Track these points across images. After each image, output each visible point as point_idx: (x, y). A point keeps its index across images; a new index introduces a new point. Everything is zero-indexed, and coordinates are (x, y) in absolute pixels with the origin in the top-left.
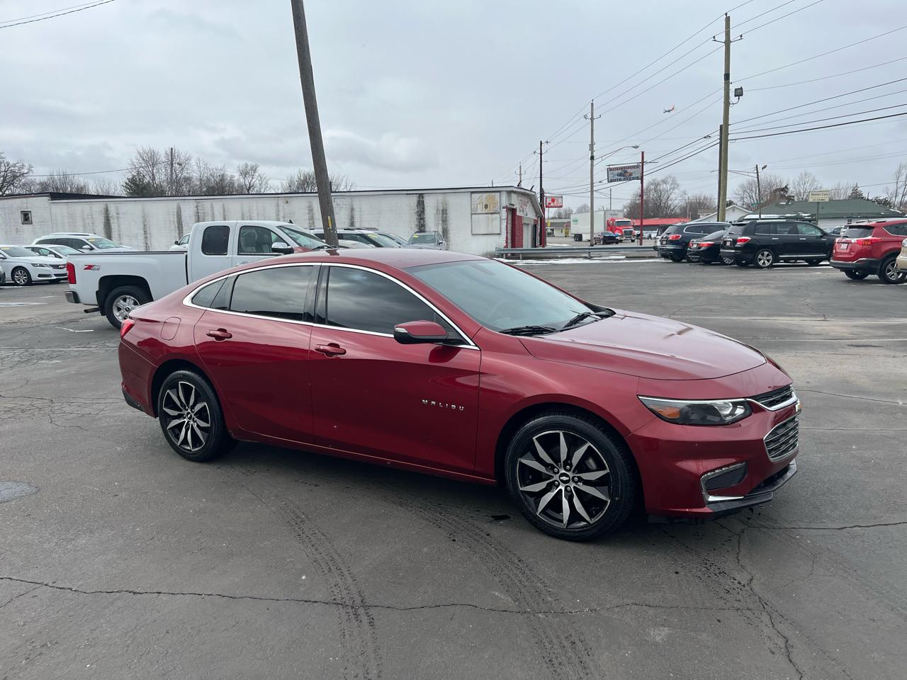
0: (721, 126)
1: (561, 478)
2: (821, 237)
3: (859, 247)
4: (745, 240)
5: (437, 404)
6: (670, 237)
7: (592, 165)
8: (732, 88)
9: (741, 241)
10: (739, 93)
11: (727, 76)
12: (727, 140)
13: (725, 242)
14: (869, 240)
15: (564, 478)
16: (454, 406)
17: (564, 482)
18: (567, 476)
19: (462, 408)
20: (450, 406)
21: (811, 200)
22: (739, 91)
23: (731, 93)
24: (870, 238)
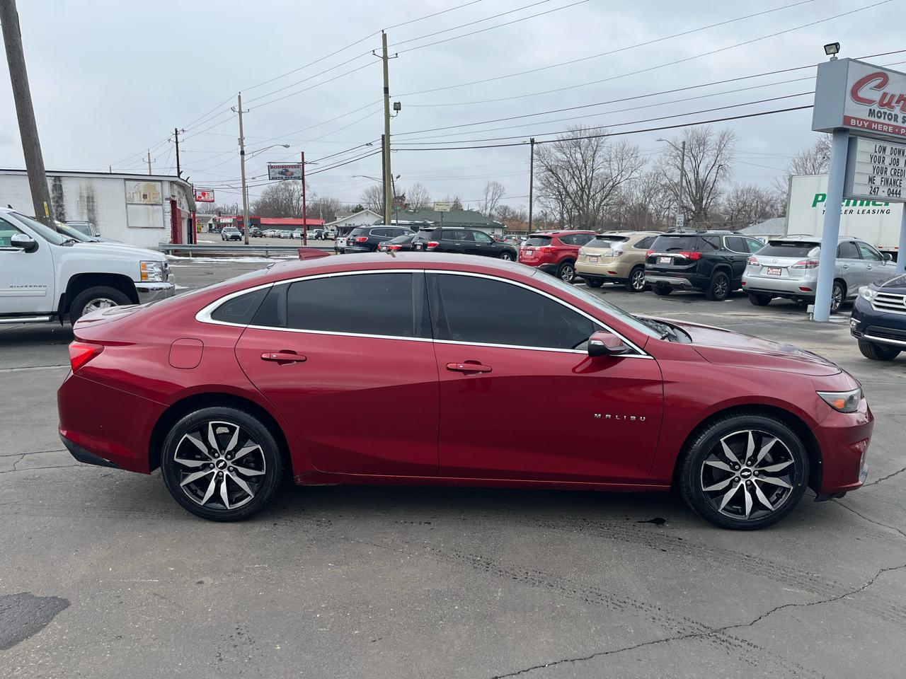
0: (383, 136)
1: (743, 474)
2: (491, 244)
3: (542, 254)
4: (434, 245)
5: (613, 416)
6: (358, 239)
7: (243, 161)
8: (392, 102)
9: (431, 245)
10: (397, 107)
11: (386, 90)
12: (389, 150)
13: (415, 246)
14: (549, 248)
15: (746, 474)
16: (633, 418)
17: (747, 476)
18: (749, 471)
19: (643, 419)
20: (628, 418)
21: (436, 210)
22: (397, 105)
23: (391, 108)
24: (549, 246)
